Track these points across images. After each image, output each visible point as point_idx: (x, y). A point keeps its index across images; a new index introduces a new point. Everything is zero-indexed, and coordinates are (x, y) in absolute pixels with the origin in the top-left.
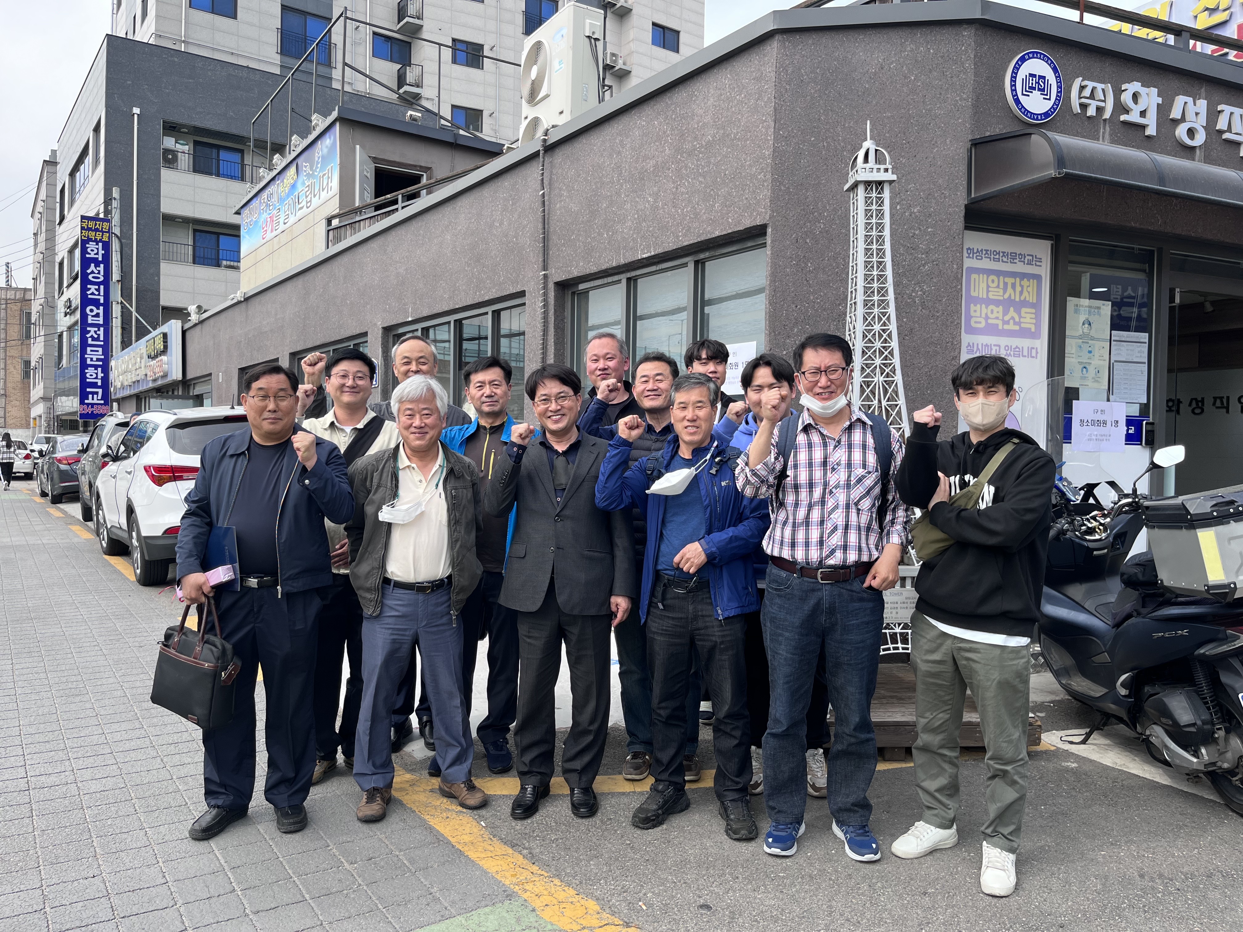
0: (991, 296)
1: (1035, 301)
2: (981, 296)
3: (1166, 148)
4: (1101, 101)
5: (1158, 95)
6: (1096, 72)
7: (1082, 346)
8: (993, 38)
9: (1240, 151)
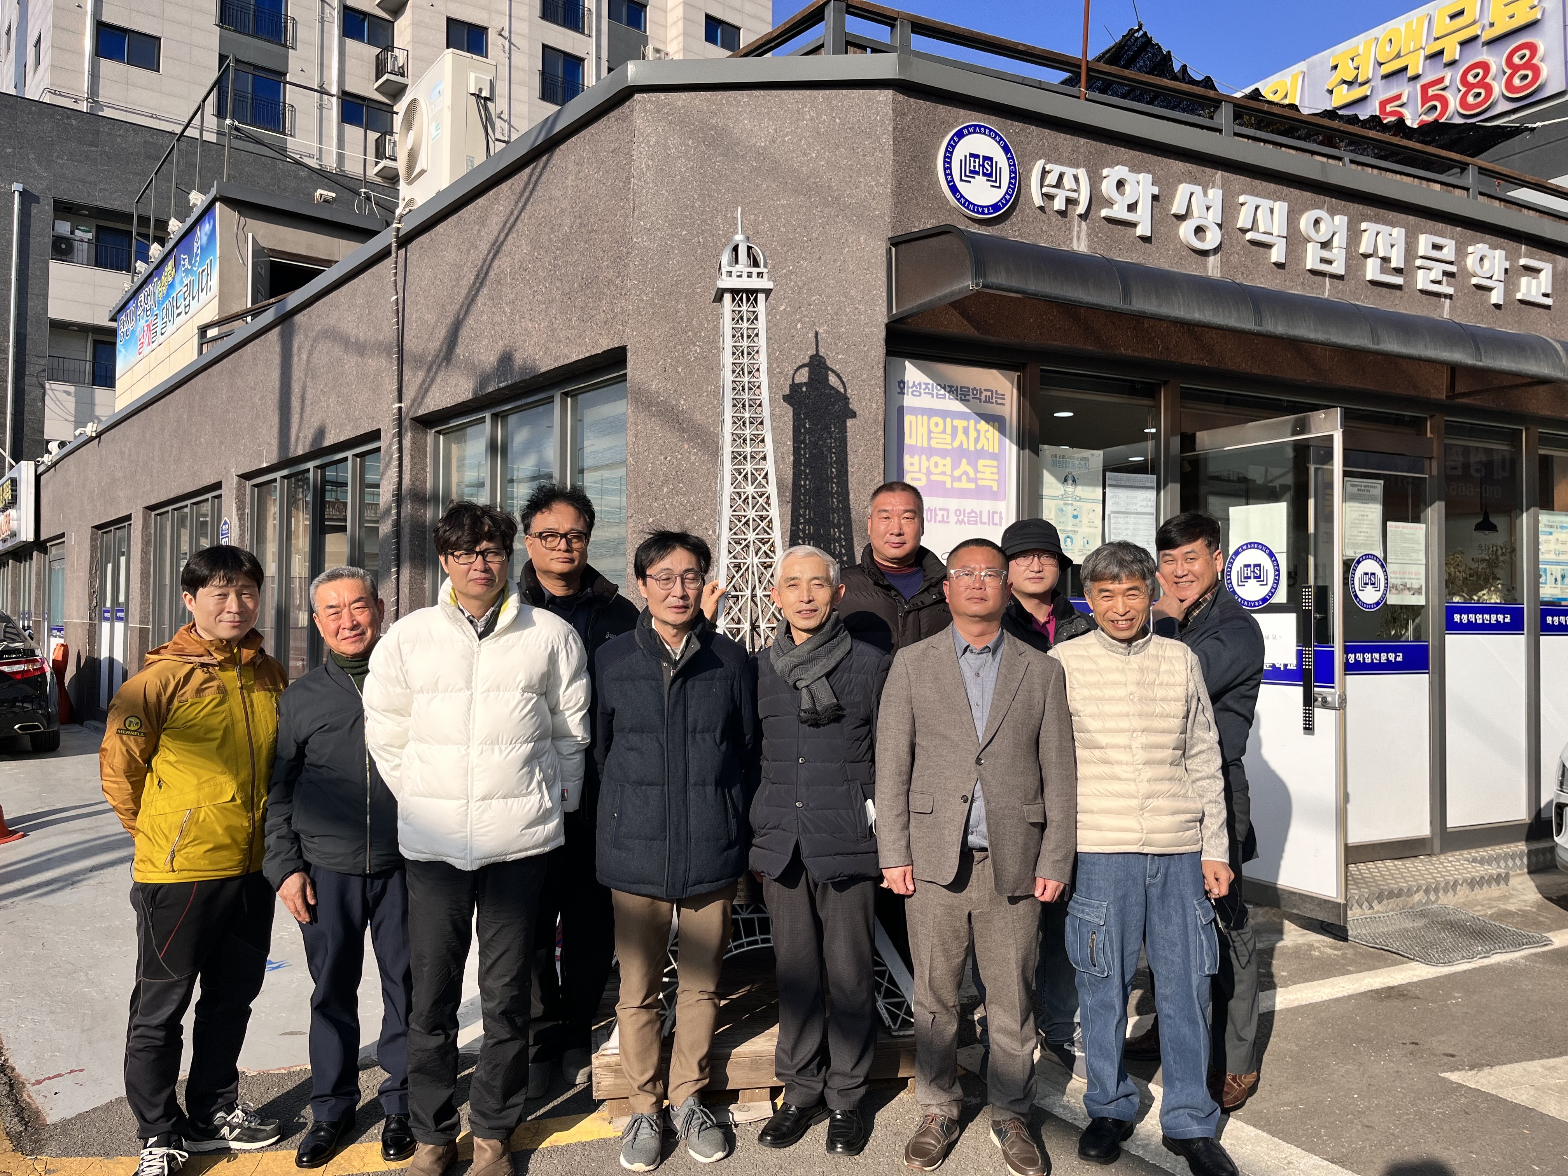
0: (934, 444)
1: (996, 451)
2: (919, 445)
3: (1167, 251)
4: (1072, 190)
5: (1153, 183)
6: (1066, 152)
7: (1064, 509)
8: (918, 105)
9: (1271, 255)
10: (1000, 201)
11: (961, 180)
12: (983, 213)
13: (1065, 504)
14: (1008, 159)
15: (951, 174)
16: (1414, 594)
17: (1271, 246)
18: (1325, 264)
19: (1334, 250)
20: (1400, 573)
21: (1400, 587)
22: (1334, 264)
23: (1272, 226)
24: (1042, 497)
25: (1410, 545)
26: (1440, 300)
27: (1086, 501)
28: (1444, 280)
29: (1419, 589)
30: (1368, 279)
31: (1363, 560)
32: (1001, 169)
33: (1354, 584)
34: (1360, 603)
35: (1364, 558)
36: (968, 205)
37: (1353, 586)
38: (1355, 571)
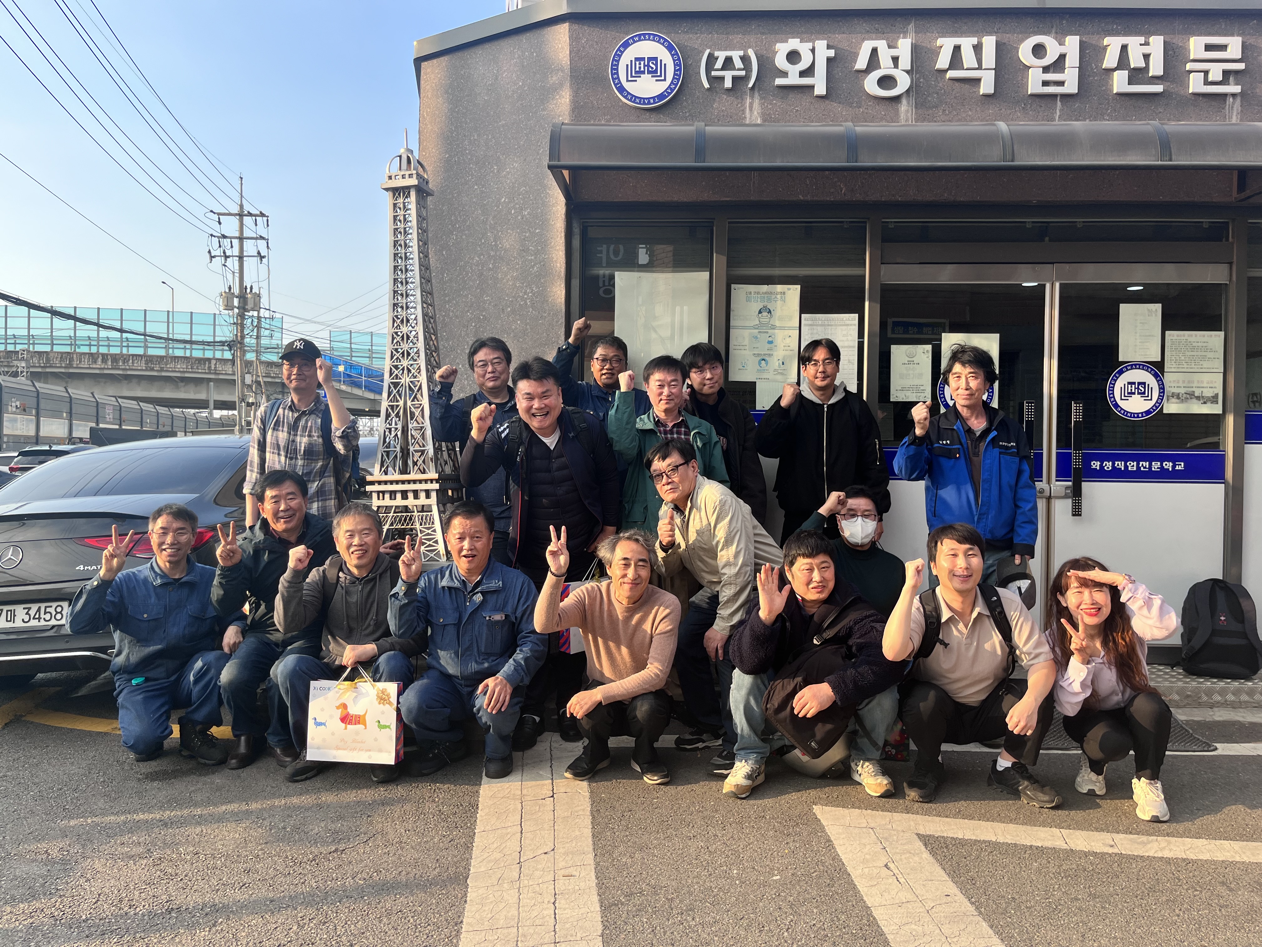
3: (850, 105)
4: (739, 70)
5: (829, 47)
6: (737, 38)
7: (759, 336)
8: (592, 29)
9: (980, 88)
10: (666, 91)
11: (628, 81)
12: (649, 103)
13: (760, 332)
14: (672, 55)
15: (618, 78)
16: (1205, 403)
17: (978, 81)
18: (1054, 85)
19: (1066, 71)
20: (1184, 382)
21: (1185, 395)
22: (1066, 84)
23: (979, 61)
24: (736, 327)
25: (1199, 353)
26: (1225, 101)
27: (782, 328)
28: (1231, 79)
29: (1213, 397)
30: (1115, 92)
31: (1128, 370)
32: (665, 65)
33: (1113, 394)
34: (1122, 412)
35: (1129, 368)
36: (635, 100)
37: (1111, 396)
38: (1116, 381)
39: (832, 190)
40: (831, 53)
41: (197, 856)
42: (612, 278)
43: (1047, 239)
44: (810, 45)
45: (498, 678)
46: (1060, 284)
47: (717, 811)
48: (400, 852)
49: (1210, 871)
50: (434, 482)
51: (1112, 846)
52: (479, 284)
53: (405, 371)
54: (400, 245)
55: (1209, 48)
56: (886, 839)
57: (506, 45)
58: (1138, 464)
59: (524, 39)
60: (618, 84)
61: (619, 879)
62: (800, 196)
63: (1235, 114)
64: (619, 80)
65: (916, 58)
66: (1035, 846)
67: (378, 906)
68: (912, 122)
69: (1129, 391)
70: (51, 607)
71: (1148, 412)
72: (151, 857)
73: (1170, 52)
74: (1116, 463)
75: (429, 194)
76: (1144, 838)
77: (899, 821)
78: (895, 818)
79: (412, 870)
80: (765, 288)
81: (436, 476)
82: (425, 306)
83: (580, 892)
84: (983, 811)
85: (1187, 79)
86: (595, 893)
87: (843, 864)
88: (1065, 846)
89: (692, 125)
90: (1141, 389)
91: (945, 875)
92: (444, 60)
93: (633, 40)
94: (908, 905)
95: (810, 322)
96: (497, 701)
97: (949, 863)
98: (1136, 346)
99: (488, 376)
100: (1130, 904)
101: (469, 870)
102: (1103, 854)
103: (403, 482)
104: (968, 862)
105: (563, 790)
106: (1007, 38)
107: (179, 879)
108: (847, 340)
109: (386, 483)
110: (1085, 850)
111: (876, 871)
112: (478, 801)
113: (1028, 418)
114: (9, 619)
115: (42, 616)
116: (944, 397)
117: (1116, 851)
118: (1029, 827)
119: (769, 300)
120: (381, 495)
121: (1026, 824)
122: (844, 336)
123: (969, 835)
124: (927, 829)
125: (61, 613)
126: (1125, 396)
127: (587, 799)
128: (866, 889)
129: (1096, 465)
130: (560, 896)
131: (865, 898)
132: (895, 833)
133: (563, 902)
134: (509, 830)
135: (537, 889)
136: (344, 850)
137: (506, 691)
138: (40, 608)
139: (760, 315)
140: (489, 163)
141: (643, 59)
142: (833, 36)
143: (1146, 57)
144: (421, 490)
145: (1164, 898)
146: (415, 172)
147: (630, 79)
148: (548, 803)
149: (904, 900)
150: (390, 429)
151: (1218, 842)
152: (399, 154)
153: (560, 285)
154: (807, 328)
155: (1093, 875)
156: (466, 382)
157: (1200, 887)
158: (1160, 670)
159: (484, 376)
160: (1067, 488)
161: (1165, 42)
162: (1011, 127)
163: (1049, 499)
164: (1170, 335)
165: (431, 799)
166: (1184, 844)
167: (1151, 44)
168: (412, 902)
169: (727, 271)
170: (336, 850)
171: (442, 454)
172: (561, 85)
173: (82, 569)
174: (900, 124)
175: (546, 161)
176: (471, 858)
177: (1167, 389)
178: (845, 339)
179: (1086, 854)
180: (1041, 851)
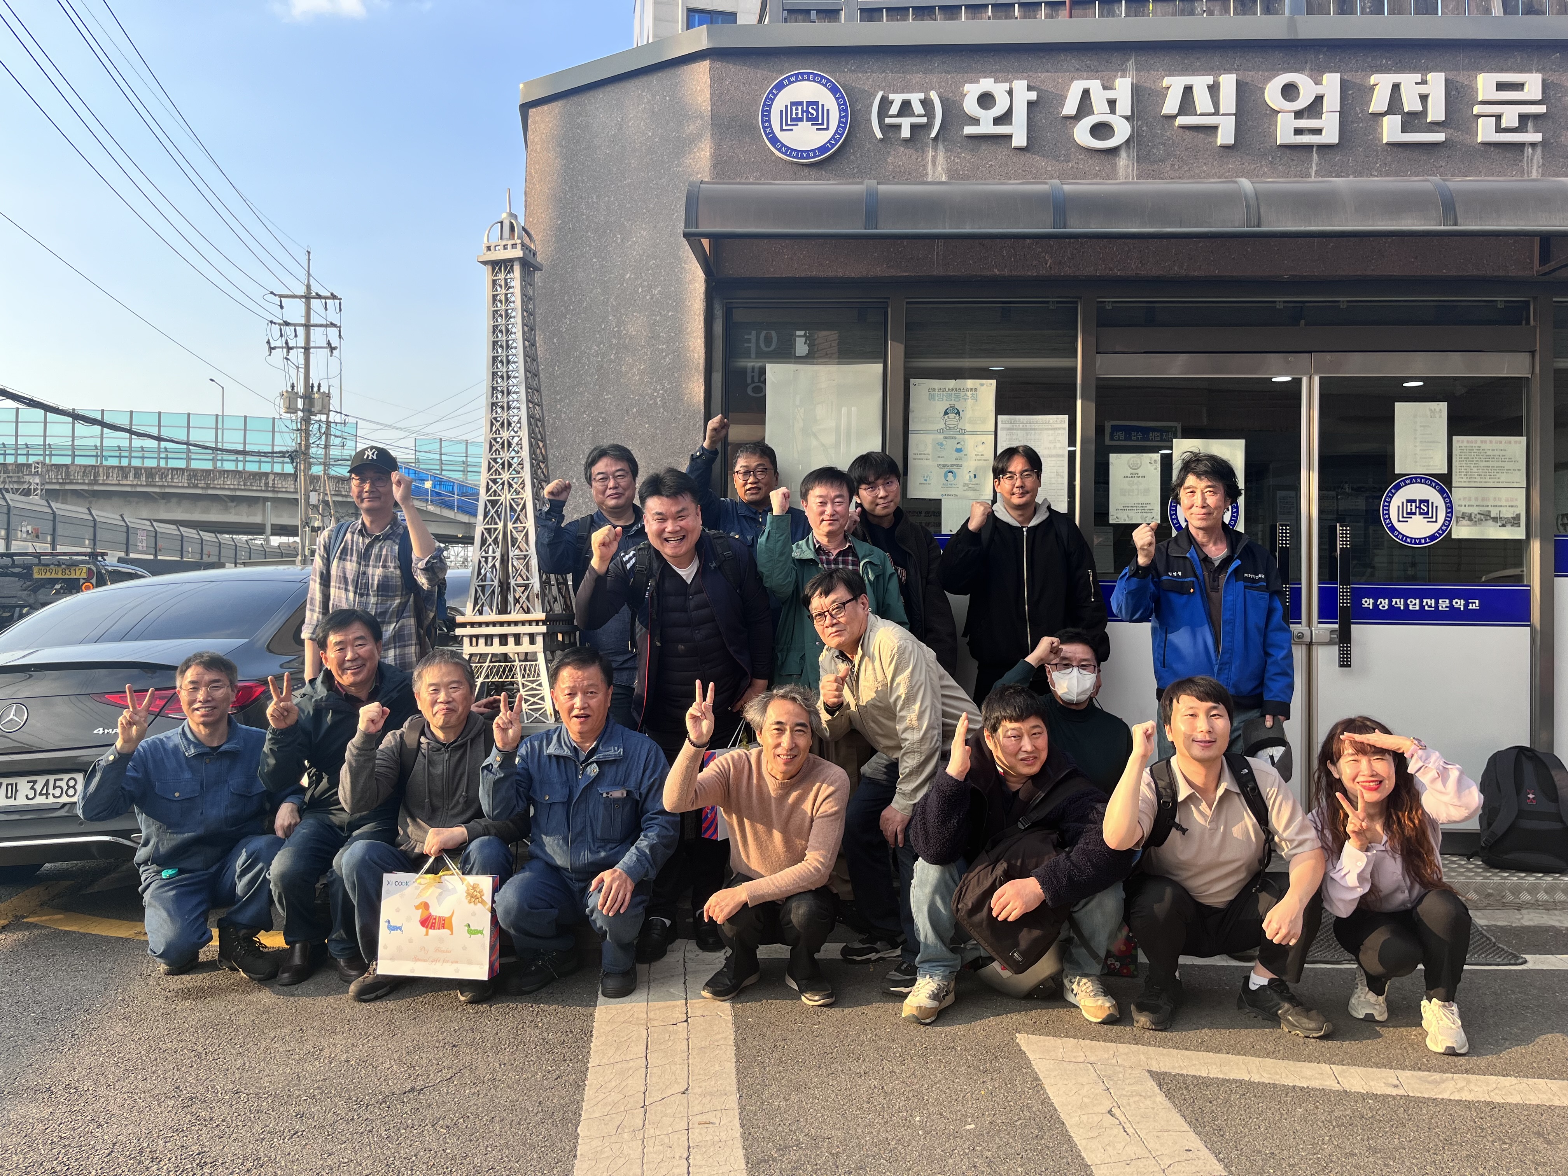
3: (1057, 158)
4: (919, 116)
5: (1030, 88)
6: (916, 78)
7: (944, 443)
8: (738, 68)
9: (1217, 137)
10: (829, 142)
11: (782, 130)
12: (808, 157)
13: (946, 438)
14: (837, 99)
15: (770, 126)
16: (1503, 526)
17: (1215, 128)
18: (1309, 134)
19: (1324, 116)
20: (1476, 499)
21: (1478, 516)
22: (1324, 133)
23: (1216, 104)
24: (917, 432)
25: (1496, 464)
26: (1522, 152)
27: (973, 433)
28: (1530, 125)
29: (1513, 518)
30: (1385, 142)
31: (1406, 485)
32: (828, 110)
33: (1388, 514)
34: (1400, 537)
35: (1408, 481)
36: (791, 153)
37: (1386, 516)
38: (1391, 498)
39: (1034, 263)
40: (1033, 96)
41: (237, 1096)
42: (762, 371)
43: (1303, 322)
44: (1006, 86)
45: (616, 871)
46: (1320, 378)
47: (893, 1040)
48: (493, 1091)
49: (1522, 1118)
50: (540, 624)
51: (1396, 1086)
52: (597, 379)
53: (506, 487)
54: (501, 331)
55: (1501, 87)
56: (1110, 1078)
57: (633, 87)
58: (1421, 602)
59: (654, 80)
60: (770, 133)
61: (770, 1128)
62: (996, 271)
63: (1535, 167)
64: (772, 129)
65: (1138, 102)
66: (1299, 1087)
67: (464, 1161)
68: (1133, 178)
69: (1409, 511)
70: (62, 780)
71: (1432, 537)
72: (179, 1096)
73: (1454, 93)
74: (1394, 600)
75: (537, 268)
76: (1437, 1076)
77: (1126, 1054)
78: (1121, 1050)
79: (508, 1115)
80: (951, 383)
81: (543, 616)
82: (531, 405)
83: (720, 1145)
84: (1232, 1042)
85: (1474, 125)
86: (740, 1146)
87: (1056, 1110)
88: (1337, 1087)
89: (862, 183)
90: (1423, 508)
91: (1185, 1124)
92: (557, 106)
93: (789, 81)
94: (1138, 1162)
95: (1008, 426)
96: (615, 901)
97: (1190, 1109)
98: (1415, 454)
99: (609, 492)
100: (1420, 1160)
101: (580, 1115)
102: (1385, 1097)
103: (502, 624)
104: (1214, 1108)
105: (700, 1013)
106: (1250, 76)
107: (215, 1125)
108: (1055, 447)
109: (480, 624)
110: (1363, 1091)
111: (1096, 1119)
112: (593, 1026)
113: (1282, 544)
114: (9, 795)
115: (51, 791)
116: (1177, 518)
117: (1401, 1092)
118: (1291, 1063)
119: (957, 398)
120: (474, 640)
121: (1287, 1058)
122: (1050, 442)
123: (1215, 1073)
124: (1161, 1065)
125: (74, 787)
126: (1403, 517)
127: (730, 1025)
128: (1084, 1142)
129: (1368, 603)
130: (696, 1150)
131: (1084, 1154)
132: (1121, 1069)
133: (698, 1157)
134: (631, 1064)
135: (666, 1141)
136: (422, 1089)
137: (626, 887)
138: (48, 781)
139: (946, 417)
140: (611, 231)
141: (801, 103)
142: (1035, 75)
143: (1424, 98)
144: (524, 634)
145: (1464, 1153)
146: (519, 241)
147: (784, 127)
148: (680, 1029)
149: (1134, 1157)
150: (486, 558)
151: (1531, 1081)
152: (500, 220)
153: (698, 379)
154: (1005, 432)
155: (1372, 1124)
156: (581, 501)
157: (1509, 1138)
158: (1453, 862)
159: (604, 492)
160: (1332, 631)
161: (1447, 81)
162: (1256, 185)
163: (1310, 645)
164: (1458, 441)
165: (533, 1024)
166: (1488, 1084)
167: (1430, 82)
168: (507, 1157)
169: (905, 362)
170: (413, 1089)
171: (550, 589)
172: (700, 136)
173: (101, 732)
174: (1118, 181)
175: (681, 228)
176: (583, 1100)
177: (1456, 508)
178: (1052, 445)
179: (1364, 1097)
180: (1307, 1092)
